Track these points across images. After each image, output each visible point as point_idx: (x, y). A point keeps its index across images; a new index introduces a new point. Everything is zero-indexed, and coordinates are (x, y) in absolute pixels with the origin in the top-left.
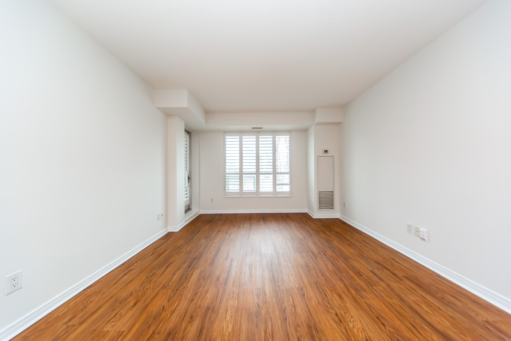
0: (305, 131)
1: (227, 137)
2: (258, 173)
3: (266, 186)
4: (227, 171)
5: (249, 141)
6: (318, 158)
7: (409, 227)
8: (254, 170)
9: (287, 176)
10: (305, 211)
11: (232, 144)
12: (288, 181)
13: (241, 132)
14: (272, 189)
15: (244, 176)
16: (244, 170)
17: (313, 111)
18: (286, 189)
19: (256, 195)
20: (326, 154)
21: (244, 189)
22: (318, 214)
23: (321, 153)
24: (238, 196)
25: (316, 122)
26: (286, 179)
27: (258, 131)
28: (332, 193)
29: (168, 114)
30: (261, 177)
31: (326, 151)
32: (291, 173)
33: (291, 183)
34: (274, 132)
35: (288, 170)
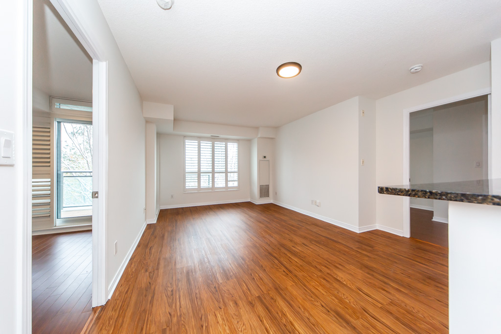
0: (249, 141)
1: (186, 141)
2: (213, 172)
3: (220, 183)
4: (187, 170)
5: (206, 146)
6: (259, 162)
7: (312, 201)
8: (211, 170)
9: (236, 175)
10: (249, 200)
11: (191, 147)
12: (236, 178)
13: (200, 138)
14: (225, 185)
15: (201, 174)
16: (202, 170)
17: (257, 128)
18: (236, 184)
19: (213, 190)
20: (265, 159)
21: (201, 185)
22: (259, 201)
23: (262, 158)
24: (197, 192)
25: (259, 136)
26: (235, 176)
27: (214, 139)
28: (268, 186)
29: (148, 121)
30: (216, 175)
31: (265, 157)
32: (239, 172)
33: (239, 180)
34: (226, 140)
35: (236, 170)
